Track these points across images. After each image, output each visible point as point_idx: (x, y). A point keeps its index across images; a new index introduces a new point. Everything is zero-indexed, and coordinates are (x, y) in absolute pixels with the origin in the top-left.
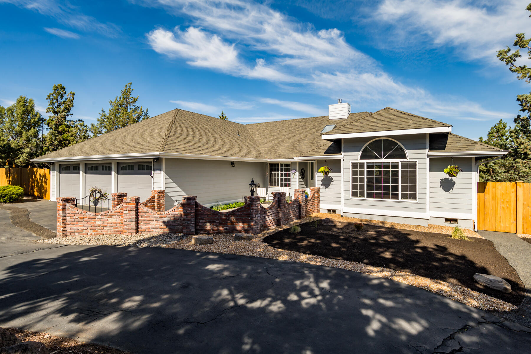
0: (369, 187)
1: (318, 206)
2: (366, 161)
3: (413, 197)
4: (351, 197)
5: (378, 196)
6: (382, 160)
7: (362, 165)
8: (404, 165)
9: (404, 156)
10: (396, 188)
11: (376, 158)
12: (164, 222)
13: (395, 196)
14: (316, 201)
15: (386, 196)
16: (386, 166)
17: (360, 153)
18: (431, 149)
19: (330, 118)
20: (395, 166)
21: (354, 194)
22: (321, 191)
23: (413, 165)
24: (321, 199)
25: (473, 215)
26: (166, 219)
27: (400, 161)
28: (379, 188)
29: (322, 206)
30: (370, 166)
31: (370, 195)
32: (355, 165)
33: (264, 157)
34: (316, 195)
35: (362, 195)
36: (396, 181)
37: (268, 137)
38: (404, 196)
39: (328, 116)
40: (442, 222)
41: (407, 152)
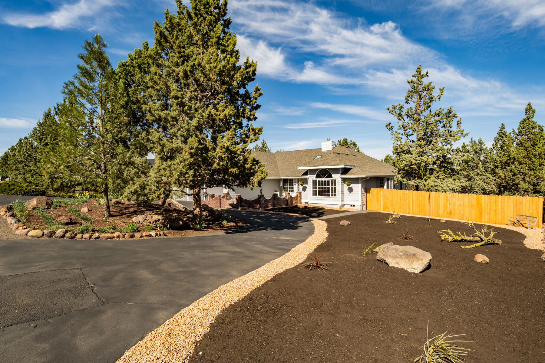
0: (319, 191)
1: (300, 201)
2: (318, 179)
3: (335, 195)
4: (312, 196)
5: (322, 195)
6: (324, 179)
7: (316, 181)
8: (332, 181)
9: (331, 177)
10: (329, 192)
11: (321, 178)
12: (229, 204)
13: (329, 195)
14: (299, 198)
15: (325, 195)
16: (325, 181)
17: (315, 176)
18: (342, 174)
19: (323, 150)
20: (328, 181)
21: (313, 195)
22: (302, 193)
23: (335, 181)
24: (302, 197)
25: (360, 203)
26: (230, 203)
27: (330, 179)
28: (322, 191)
29: (302, 201)
30: (319, 181)
31: (319, 195)
32: (313, 181)
33: (279, 176)
34: (299, 195)
35: (316, 195)
36: (329, 188)
37: (286, 162)
38: (332, 195)
39: (321, 149)
40: (349, 207)
41: (333, 175)
